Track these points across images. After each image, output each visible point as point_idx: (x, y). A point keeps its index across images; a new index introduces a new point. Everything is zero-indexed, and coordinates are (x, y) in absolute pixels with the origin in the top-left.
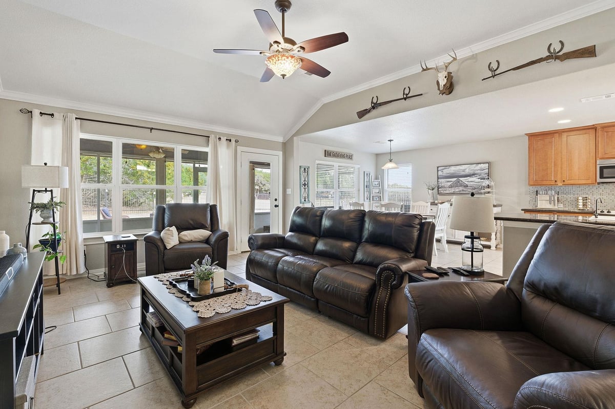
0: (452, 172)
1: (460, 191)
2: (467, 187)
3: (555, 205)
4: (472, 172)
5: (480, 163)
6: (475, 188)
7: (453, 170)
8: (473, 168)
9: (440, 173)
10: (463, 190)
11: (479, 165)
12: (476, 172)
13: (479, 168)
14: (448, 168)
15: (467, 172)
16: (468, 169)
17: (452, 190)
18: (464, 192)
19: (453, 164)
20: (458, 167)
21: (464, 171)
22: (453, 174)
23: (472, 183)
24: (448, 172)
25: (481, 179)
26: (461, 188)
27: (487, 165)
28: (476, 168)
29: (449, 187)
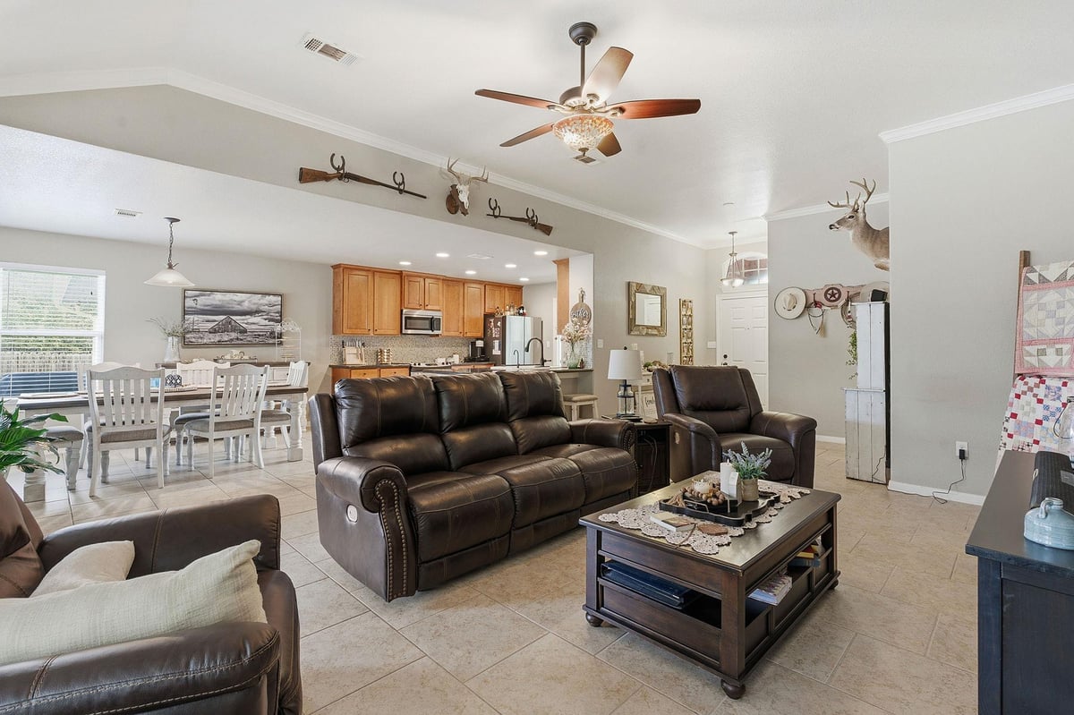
0: (218, 303)
1: (232, 340)
2: (246, 332)
3: (362, 359)
4: (254, 307)
5: (269, 295)
6: (259, 335)
7: (218, 299)
8: (256, 301)
9: (189, 303)
10: (238, 339)
11: (267, 297)
12: (262, 308)
13: (267, 302)
14: (209, 295)
15: (246, 306)
16: (248, 302)
17: (216, 338)
18: (240, 342)
19: (219, 289)
20: (229, 297)
21: (240, 303)
22: (216, 306)
23: (254, 327)
24: (208, 302)
25: (270, 320)
26: (233, 335)
27: (280, 298)
28: (262, 301)
29: (210, 333)
